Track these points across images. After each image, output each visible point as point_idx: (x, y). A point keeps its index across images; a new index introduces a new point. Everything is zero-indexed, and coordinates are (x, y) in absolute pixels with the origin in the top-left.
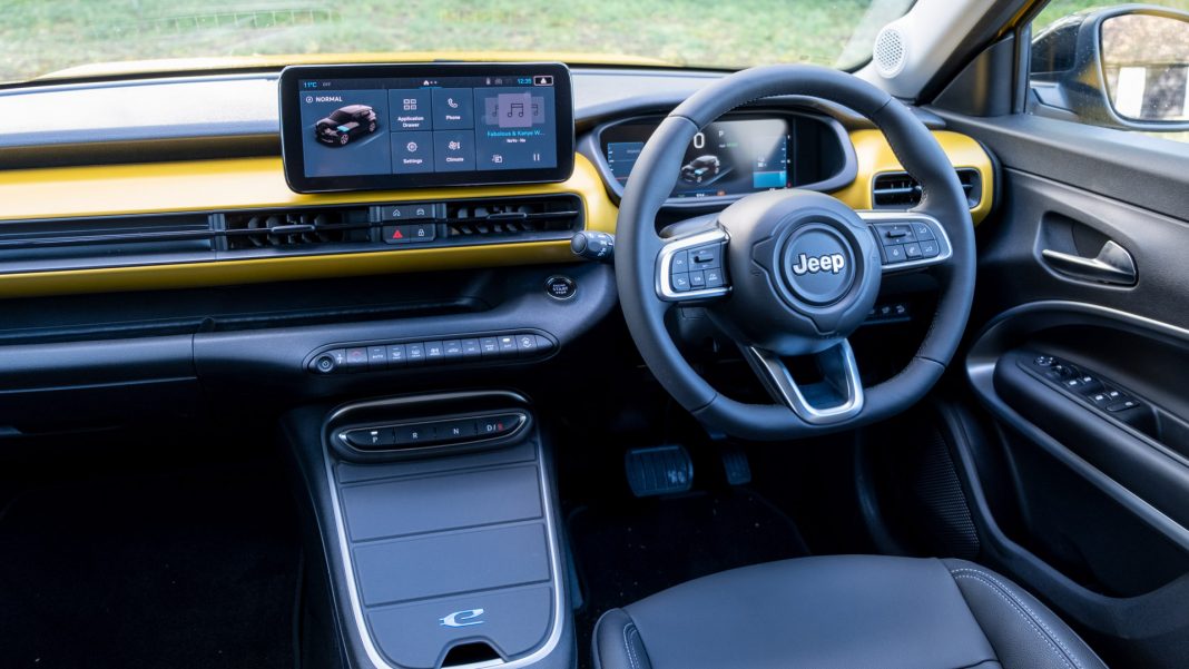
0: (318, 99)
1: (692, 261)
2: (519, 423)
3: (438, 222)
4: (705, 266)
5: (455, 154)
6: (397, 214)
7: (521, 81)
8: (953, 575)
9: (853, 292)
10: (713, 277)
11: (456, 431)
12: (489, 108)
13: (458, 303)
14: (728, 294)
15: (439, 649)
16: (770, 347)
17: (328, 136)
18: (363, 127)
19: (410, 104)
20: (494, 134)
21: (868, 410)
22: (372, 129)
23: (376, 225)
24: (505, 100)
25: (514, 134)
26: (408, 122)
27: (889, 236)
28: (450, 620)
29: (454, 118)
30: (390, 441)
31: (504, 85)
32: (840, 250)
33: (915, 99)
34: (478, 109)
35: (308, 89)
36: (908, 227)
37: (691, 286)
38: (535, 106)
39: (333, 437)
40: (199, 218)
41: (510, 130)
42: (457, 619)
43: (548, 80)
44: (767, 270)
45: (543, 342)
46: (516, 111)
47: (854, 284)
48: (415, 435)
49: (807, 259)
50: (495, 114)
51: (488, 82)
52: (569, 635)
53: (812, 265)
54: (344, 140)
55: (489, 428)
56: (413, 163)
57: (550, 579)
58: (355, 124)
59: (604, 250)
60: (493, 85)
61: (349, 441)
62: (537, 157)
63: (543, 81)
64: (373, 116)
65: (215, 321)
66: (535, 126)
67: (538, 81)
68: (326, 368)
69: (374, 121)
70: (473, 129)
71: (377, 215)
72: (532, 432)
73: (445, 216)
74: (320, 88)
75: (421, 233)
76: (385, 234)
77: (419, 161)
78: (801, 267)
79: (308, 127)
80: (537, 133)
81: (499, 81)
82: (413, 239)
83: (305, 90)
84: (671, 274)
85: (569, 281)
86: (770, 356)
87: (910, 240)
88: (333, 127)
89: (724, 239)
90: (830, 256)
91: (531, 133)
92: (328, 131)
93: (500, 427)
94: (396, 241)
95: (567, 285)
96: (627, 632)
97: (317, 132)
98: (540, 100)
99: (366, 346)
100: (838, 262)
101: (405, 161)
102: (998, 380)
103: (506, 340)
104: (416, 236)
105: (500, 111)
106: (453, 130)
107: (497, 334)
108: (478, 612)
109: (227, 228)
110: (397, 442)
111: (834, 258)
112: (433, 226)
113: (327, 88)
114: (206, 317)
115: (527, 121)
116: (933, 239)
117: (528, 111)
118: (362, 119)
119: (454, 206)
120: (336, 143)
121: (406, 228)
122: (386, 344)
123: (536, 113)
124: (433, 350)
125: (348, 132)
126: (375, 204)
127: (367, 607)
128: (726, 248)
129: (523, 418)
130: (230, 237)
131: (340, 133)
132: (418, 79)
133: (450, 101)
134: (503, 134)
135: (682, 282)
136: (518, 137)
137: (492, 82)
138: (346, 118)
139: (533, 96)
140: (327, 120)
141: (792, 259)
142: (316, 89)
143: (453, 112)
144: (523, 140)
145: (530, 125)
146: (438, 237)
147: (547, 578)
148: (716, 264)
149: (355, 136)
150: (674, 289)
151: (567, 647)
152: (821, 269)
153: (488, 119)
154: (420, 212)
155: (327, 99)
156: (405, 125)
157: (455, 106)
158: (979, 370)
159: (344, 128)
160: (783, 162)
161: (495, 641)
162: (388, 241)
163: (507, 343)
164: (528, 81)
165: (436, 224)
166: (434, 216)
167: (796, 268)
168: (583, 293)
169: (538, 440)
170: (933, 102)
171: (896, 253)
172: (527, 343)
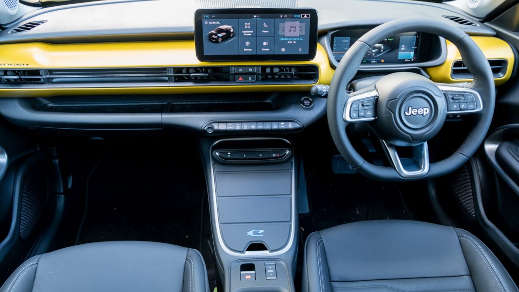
0: (210, 23)
1: (361, 105)
2: (285, 154)
3: (258, 74)
4: (366, 108)
5: (265, 47)
6: (241, 70)
7: (296, 16)
8: (458, 236)
9: (431, 125)
10: (369, 113)
11: (261, 155)
12: (281, 28)
13: (266, 101)
14: (375, 120)
15: (246, 244)
16: (391, 142)
17: (213, 38)
18: (228, 35)
19: (247, 25)
20: (283, 39)
21: (430, 174)
22: (231, 36)
23: (232, 74)
24: (288, 24)
25: (291, 39)
26: (246, 33)
27: (453, 98)
28: (251, 233)
29: (266, 32)
30: (235, 157)
31: (288, 17)
32: (428, 106)
33: (483, 18)
34: (276, 28)
35: (206, 18)
36: (463, 95)
37: (359, 116)
38: (301, 27)
39: (214, 153)
40: (163, 69)
41: (289, 37)
42: (254, 233)
43: (308, 16)
44: (393, 113)
45: (297, 126)
46: (293, 29)
47: (432, 121)
48: (245, 156)
49: (412, 109)
50: (283, 30)
51: (281, 16)
52: (295, 244)
53: (414, 112)
54: (220, 40)
55: (274, 155)
56: (248, 50)
57: (291, 221)
58: (225, 34)
59: (325, 94)
60: (283, 17)
61: (220, 156)
62: (300, 50)
63: (305, 16)
64: (232, 30)
65: (172, 103)
66: (300, 36)
67: (303, 16)
68: (210, 131)
69: (232, 32)
70: (273, 37)
71: (233, 71)
72: (291, 157)
73: (260, 72)
74: (211, 18)
75: (250, 78)
76: (236, 79)
77: (250, 50)
78: (408, 113)
79: (206, 34)
80: (301, 39)
81: (286, 16)
82: (247, 81)
83: (204, 18)
84: (350, 111)
85: (311, 99)
86: (391, 146)
87: (463, 101)
88: (216, 35)
89: (376, 96)
90: (423, 108)
91: (299, 39)
92: (214, 36)
93: (278, 155)
94: (241, 81)
95: (310, 101)
96: (319, 243)
97: (209, 37)
98: (303, 25)
99: (226, 122)
100: (426, 111)
101: (245, 50)
102: (498, 154)
103: (282, 123)
104: (248, 79)
105: (286, 29)
106: (265, 37)
107: (278, 121)
108: (261, 231)
109: (174, 74)
110: (238, 157)
111: (425, 109)
112: (255, 76)
113: (213, 18)
114: (168, 101)
115: (297, 34)
116: (474, 102)
117: (298, 29)
118: (227, 31)
119: (264, 68)
120: (217, 41)
121: (244, 76)
122: (234, 122)
123: (301, 30)
124: (252, 126)
125: (222, 37)
126: (232, 66)
127: (221, 224)
128: (376, 101)
129: (288, 152)
130: (175, 77)
131: (218, 37)
132: (252, 15)
133: (265, 24)
134: (286, 39)
135: (355, 115)
136: (292, 41)
137: (283, 16)
138: (221, 31)
139: (300, 23)
140: (213, 32)
141: (405, 109)
142: (209, 18)
143: (265, 29)
144: (294, 42)
145: (298, 35)
146: (257, 80)
147: (289, 220)
148: (371, 107)
149: (224, 39)
150: (351, 117)
151: (294, 249)
152: (418, 114)
153: (281, 33)
154: (250, 70)
155: (213, 23)
156: (245, 34)
157: (266, 26)
158: (490, 148)
159: (220, 35)
160: (413, 48)
161: (267, 244)
162: (237, 81)
163: (282, 125)
164: (299, 16)
165: (257, 75)
166: (256, 72)
167: (406, 113)
168: (316, 105)
169: (293, 161)
170: (492, 21)
171: (455, 107)
172: (290, 126)
